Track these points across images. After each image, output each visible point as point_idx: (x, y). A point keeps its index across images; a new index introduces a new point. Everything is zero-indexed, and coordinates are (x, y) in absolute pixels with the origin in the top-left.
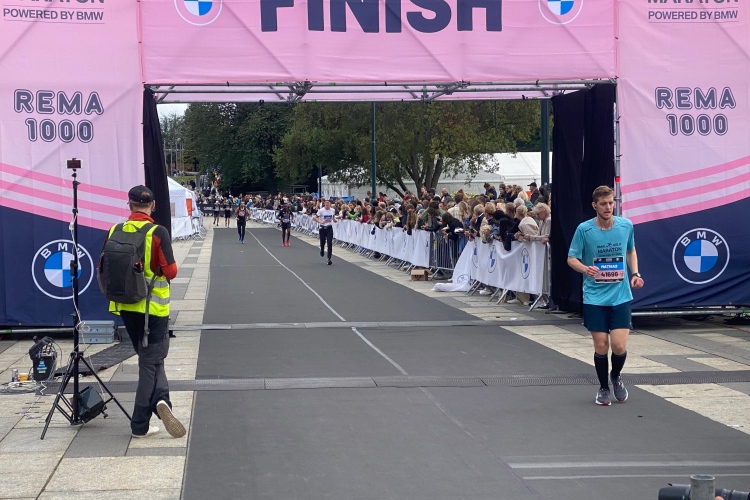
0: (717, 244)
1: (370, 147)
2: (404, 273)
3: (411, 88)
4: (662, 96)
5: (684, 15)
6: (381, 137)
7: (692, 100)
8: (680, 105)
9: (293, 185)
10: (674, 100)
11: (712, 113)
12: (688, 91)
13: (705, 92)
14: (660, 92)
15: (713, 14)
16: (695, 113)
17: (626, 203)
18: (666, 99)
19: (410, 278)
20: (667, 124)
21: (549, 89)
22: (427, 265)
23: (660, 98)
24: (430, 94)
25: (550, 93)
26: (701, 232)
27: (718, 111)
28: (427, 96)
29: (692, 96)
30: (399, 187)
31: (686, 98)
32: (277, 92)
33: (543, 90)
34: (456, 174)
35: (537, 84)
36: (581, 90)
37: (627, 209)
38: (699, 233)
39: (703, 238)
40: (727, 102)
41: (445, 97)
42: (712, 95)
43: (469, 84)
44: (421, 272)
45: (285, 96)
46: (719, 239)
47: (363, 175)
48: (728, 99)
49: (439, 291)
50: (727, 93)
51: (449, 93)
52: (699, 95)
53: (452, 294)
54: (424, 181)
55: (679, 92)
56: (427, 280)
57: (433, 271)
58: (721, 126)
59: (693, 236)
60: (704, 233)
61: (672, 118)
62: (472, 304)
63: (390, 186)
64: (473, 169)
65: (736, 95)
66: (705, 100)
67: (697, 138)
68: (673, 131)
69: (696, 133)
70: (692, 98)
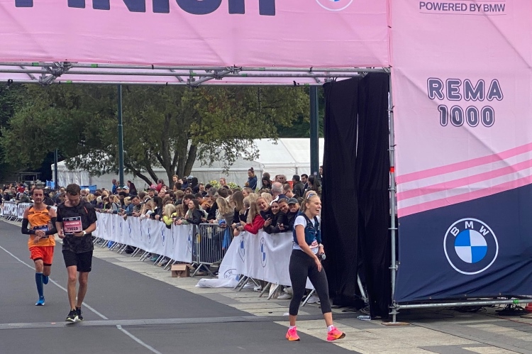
0: (484, 234)
1: (116, 131)
2: (162, 269)
3: (177, 72)
4: (434, 86)
5: (454, 7)
6: (128, 120)
7: (461, 92)
8: (451, 96)
9: (22, 172)
10: (444, 91)
11: (479, 105)
12: (458, 83)
13: (474, 84)
14: (431, 82)
15: (482, 7)
16: (464, 104)
17: (400, 193)
18: (437, 90)
19: (171, 274)
20: (438, 115)
21: (322, 76)
22: (190, 260)
23: (432, 89)
24: (197, 79)
25: (322, 80)
26: (469, 222)
28: (194, 80)
29: (461, 88)
30: (148, 175)
31: (456, 90)
32: (28, 72)
33: (315, 77)
34: (212, 161)
35: (311, 71)
36: (354, 78)
37: (401, 199)
38: (467, 223)
39: (471, 228)
40: (495, 94)
41: (214, 82)
42: (481, 85)
43: (241, 69)
44: (183, 268)
45: (37, 76)
46: (486, 229)
47: (106, 161)
48: (496, 91)
49: (204, 287)
50: (495, 85)
51: (219, 77)
52: (468, 87)
53: (219, 291)
54: (176, 169)
55: (450, 83)
56: (188, 276)
57: (196, 266)
58: (488, 117)
59: (461, 226)
60: (471, 223)
61: (443, 109)
62: (241, 300)
63: (138, 174)
64: (229, 156)
65: (503, 87)
66: (475, 91)
67: (466, 130)
68: (444, 121)
69: (466, 124)
70: (462, 90)
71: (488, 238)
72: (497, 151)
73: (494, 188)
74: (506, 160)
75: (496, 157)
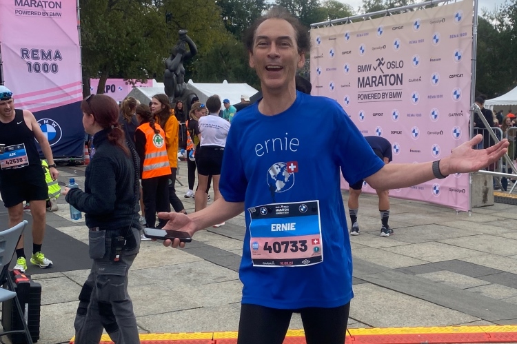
0: (54, 126)
4: (24, 52)
5: (34, 13)
7: (40, 56)
8: (33, 58)
10: (30, 55)
11: (50, 62)
12: (37, 51)
13: (46, 52)
14: (23, 50)
15: (49, 13)
16: (41, 62)
18: (26, 54)
20: (27, 67)
23: (23, 54)
26: (46, 121)
27: (53, 61)
29: (39, 53)
31: (36, 54)
39: (47, 123)
42: (50, 53)
46: (55, 124)
48: (58, 56)
50: (57, 53)
52: (43, 53)
55: (33, 51)
58: (55, 69)
59: (42, 122)
61: (30, 64)
65: (62, 54)
66: (46, 55)
67: (42, 74)
68: (30, 70)
69: (42, 72)
70: (40, 55)
71: (56, 128)
72: (60, 85)
73: (58, 104)
74: (64, 90)
75: (60, 89)
